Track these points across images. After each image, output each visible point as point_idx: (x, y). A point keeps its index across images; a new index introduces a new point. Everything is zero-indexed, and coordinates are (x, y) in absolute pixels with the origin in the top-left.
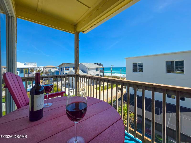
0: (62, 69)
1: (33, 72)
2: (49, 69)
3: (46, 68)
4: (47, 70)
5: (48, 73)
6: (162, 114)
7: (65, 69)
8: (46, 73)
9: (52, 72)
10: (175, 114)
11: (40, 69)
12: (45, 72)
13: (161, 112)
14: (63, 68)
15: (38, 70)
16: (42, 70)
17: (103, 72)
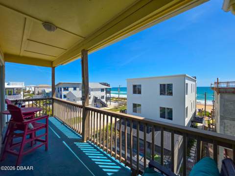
0: (59, 89)
1: (20, 93)
2: (43, 89)
3: (38, 87)
4: (40, 90)
5: (41, 94)
6: (151, 133)
7: (63, 89)
8: (38, 94)
9: (47, 93)
10: (160, 132)
11: (31, 90)
12: (36, 93)
13: (150, 131)
14: (61, 88)
15: (27, 90)
16: (33, 90)
17: (110, 93)
